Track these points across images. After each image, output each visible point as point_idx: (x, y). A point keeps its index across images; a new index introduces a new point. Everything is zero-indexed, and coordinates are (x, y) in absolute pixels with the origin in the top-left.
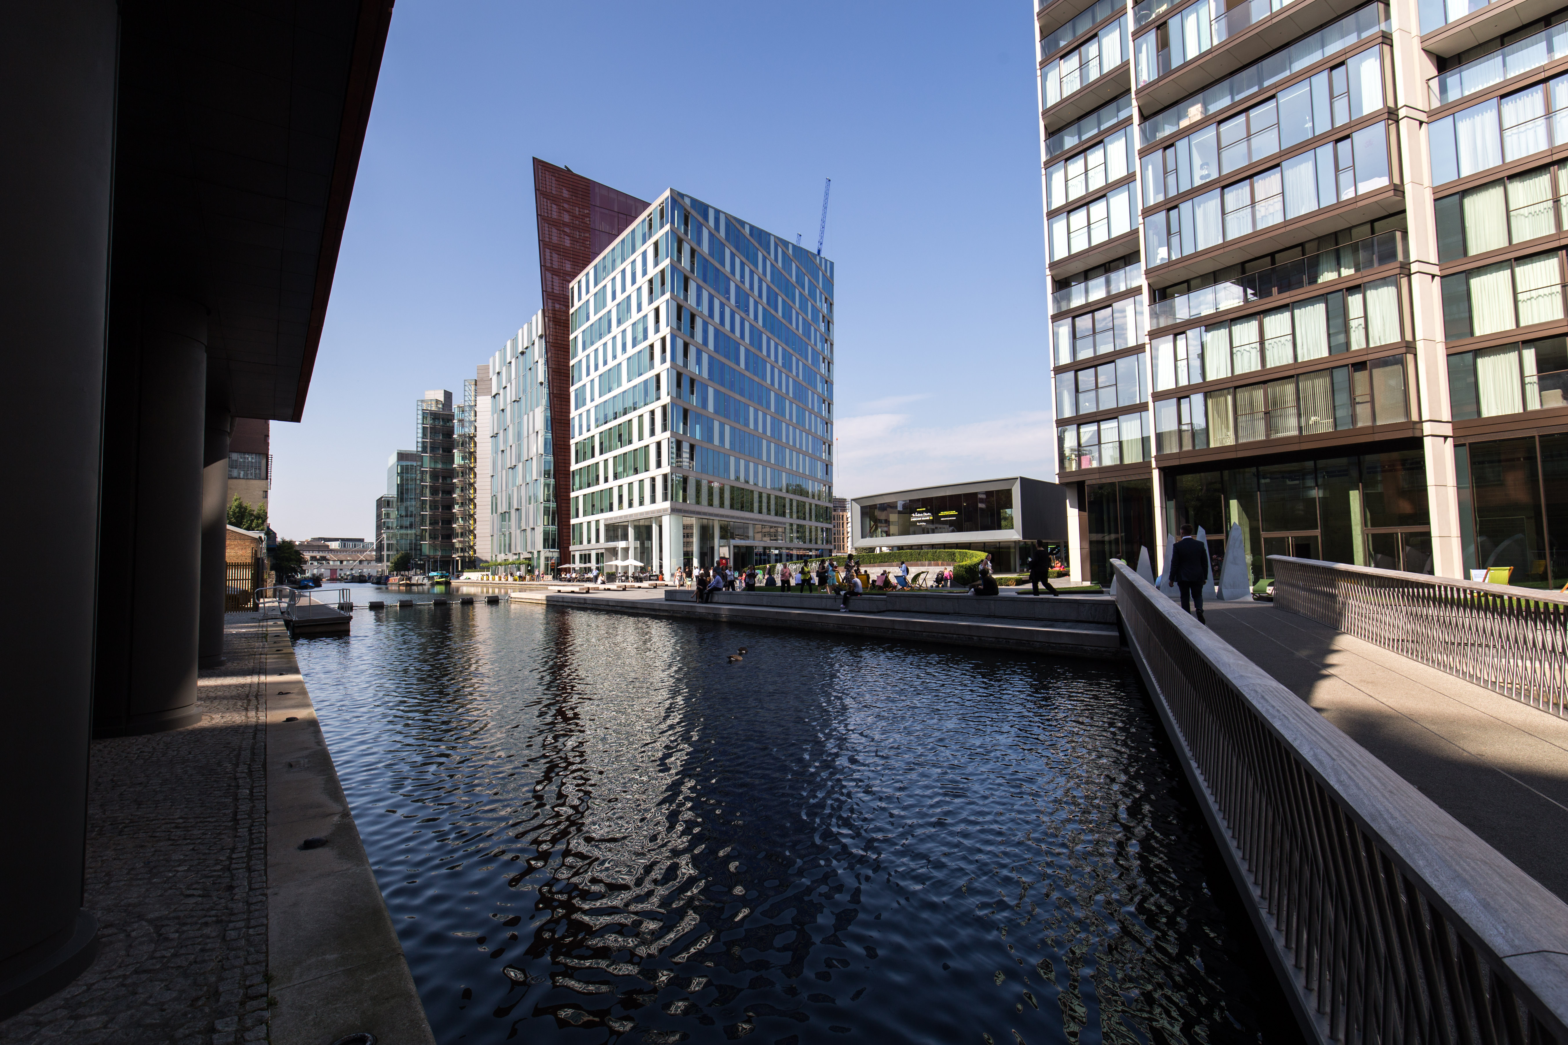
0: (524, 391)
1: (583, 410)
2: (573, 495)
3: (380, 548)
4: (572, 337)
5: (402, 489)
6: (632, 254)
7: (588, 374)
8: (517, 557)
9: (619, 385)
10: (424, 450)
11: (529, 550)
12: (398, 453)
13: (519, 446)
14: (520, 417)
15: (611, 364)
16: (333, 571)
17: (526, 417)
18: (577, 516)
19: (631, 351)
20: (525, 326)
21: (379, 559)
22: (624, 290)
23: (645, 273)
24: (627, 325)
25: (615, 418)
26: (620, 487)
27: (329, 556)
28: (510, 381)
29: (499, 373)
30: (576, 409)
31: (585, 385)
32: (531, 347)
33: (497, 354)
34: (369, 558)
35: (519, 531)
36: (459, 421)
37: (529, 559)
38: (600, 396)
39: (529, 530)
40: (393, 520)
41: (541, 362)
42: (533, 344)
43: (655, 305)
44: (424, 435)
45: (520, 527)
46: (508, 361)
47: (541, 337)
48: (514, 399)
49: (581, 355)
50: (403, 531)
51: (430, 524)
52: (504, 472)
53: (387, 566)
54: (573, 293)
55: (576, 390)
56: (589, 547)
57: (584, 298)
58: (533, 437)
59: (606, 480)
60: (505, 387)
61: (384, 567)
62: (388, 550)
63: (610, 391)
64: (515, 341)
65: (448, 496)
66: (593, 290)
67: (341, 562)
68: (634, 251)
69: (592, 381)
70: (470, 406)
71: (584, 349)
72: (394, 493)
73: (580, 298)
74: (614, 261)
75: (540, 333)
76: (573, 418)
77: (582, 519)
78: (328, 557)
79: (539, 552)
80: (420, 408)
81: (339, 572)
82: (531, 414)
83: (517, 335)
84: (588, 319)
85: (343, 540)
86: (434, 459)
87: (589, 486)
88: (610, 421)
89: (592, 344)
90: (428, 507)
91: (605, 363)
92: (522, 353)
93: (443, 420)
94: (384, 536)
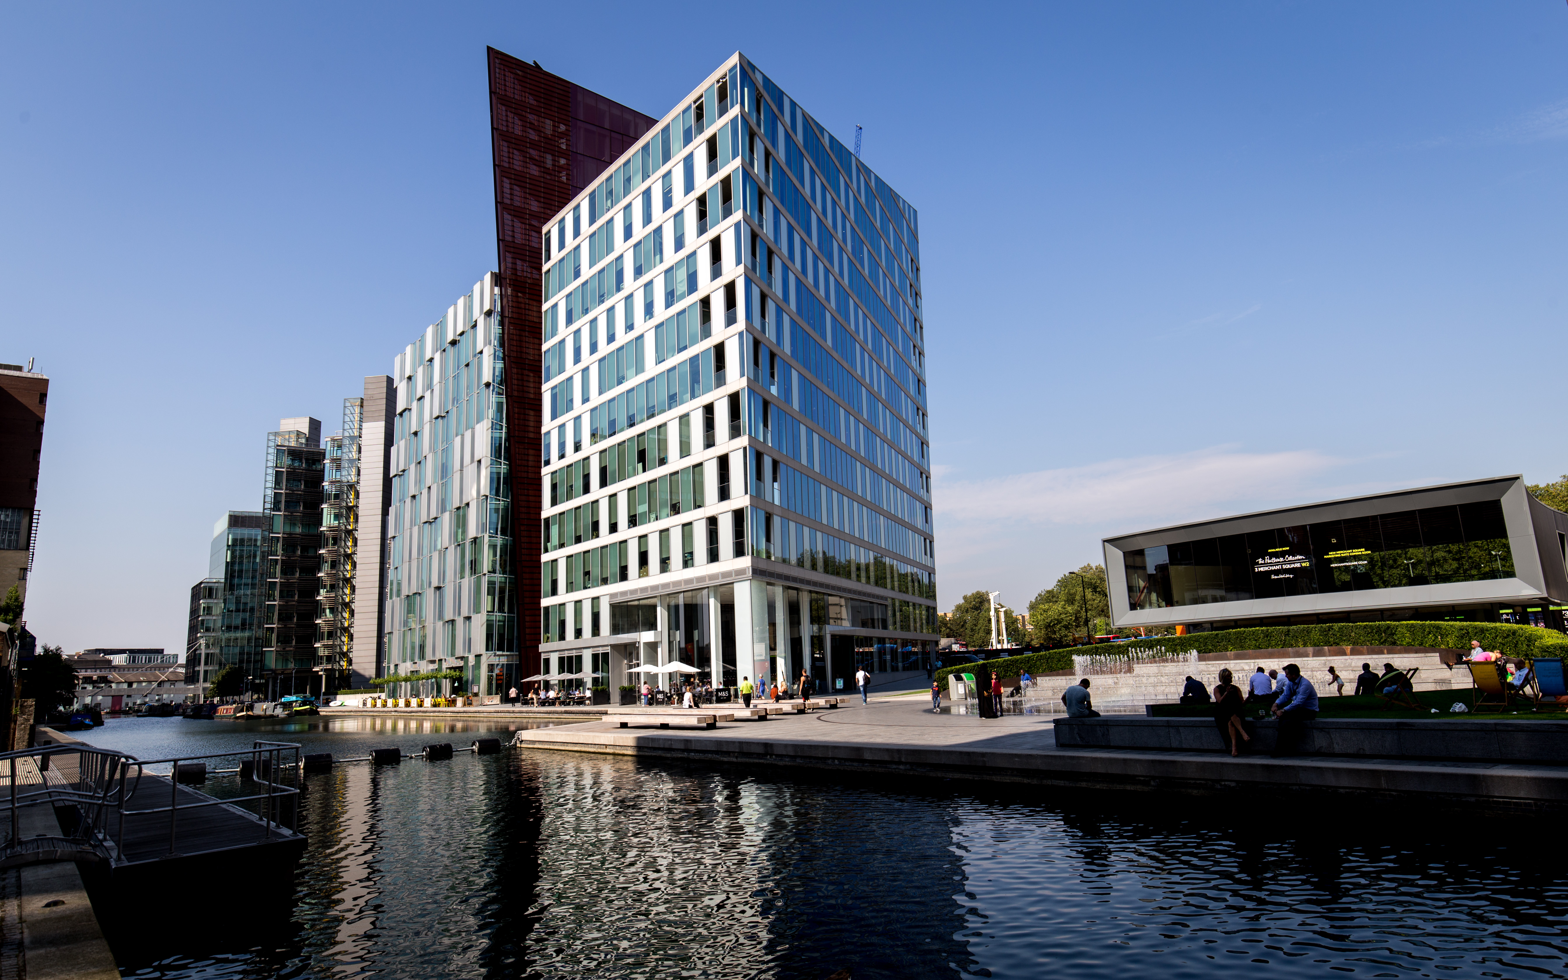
0: (456, 400)
1: (567, 418)
2: (545, 558)
3: (193, 660)
4: (545, 307)
5: (233, 571)
6: (664, 162)
7: (577, 359)
8: (436, 666)
9: (640, 369)
10: (276, 506)
11: (459, 652)
12: (231, 516)
13: (445, 487)
14: (448, 440)
15: (622, 338)
16: (117, 699)
17: (458, 440)
18: (554, 592)
19: (661, 313)
20: (461, 302)
21: (192, 678)
22: (647, 219)
23: (689, 186)
24: (656, 274)
25: (632, 425)
26: (643, 538)
27: (112, 675)
28: (430, 386)
29: (410, 378)
30: (554, 417)
31: (570, 378)
32: (470, 333)
33: (409, 349)
34: (172, 678)
35: (440, 624)
36: (333, 460)
37: (460, 669)
38: (600, 393)
39: (460, 621)
40: (216, 618)
41: (488, 352)
42: (475, 326)
43: (711, 234)
44: (277, 482)
45: (441, 617)
46: (428, 357)
47: (489, 314)
48: (435, 414)
49: (564, 331)
50: (232, 635)
51: (279, 620)
52: (415, 530)
53: (204, 689)
54: (548, 241)
55: (553, 388)
56: (579, 643)
57: (570, 243)
58: (471, 469)
59: (613, 528)
60: (421, 398)
61: (199, 690)
62: (206, 664)
63: (620, 382)
64: (441, 326)
65: (310, 577)
66: (586, 229)
67: (130, 684)
68: (667, 157)
69: (586, 370)
70: (352, 438)
71: (569, 321)
72: (220, 575)
73: (562, 245)
74: (628, 180)
75: (487, 307)
76: (549, 433)
77: (563, 597)
78: (110, 677)
79: (478, 656)
80: (272, 444)
81: (125, 700)
82: (468, 435)
83: (445, 316)
84: (577, 274)
85: (132, 651)
86: (290, 520)
87: (578, 540)
88: (622, 430)
89: (586, 311)
90: (277, 593)
91: (611, 338)
92: (454, 343)
93: (307, 460)
94: (202, 642)
